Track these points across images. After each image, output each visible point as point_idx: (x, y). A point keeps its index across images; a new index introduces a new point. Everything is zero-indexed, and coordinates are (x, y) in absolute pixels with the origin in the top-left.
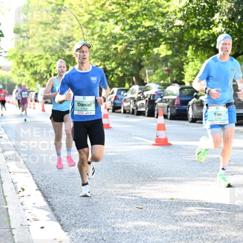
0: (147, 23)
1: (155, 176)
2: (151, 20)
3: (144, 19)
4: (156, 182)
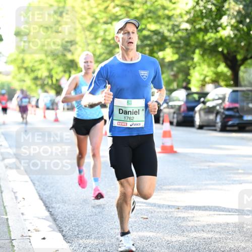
0: (153, 27)
1: (161, 185)
3: (149, 22)
4: (162, 191)
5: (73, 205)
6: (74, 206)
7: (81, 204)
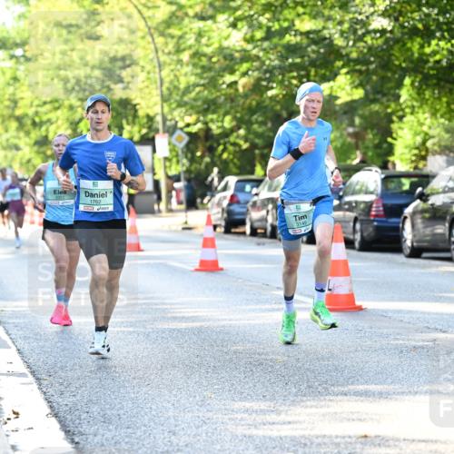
0: (306, 25)
1: (326, 382)
2: (314, 17)
3: (299, 15)
4: (327, 398)
5: (128, 428)
6: (129, 430)
7: (145, 426)
